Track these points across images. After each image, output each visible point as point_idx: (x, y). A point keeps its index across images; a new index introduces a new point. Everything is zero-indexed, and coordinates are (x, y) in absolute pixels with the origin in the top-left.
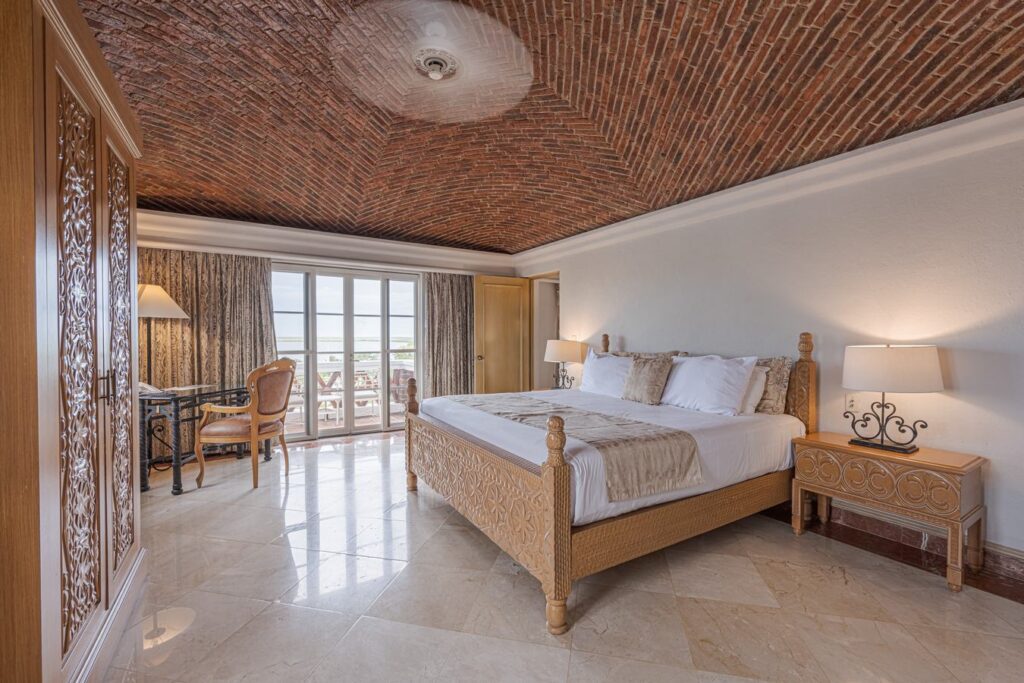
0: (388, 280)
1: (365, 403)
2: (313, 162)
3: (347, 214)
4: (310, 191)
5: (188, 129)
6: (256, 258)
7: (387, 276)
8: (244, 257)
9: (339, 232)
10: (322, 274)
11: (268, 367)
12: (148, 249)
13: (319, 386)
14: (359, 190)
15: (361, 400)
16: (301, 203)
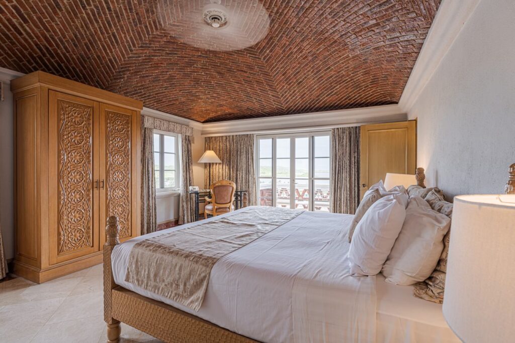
0: (313, 137)
1: (320, 208)
2: (248, 85)
3: (278, 105)
4: (256, 99)
5: (198, 90)
6: (248, 135)
7: (312, 134)
8: (244, 135)
9: (280, 115)
10: (279, 138)
11: (215, 183)
12: (218, 137)
13: (296, 196)
14: (276, 91)
15: (318, 207)
16: (256, 106)
